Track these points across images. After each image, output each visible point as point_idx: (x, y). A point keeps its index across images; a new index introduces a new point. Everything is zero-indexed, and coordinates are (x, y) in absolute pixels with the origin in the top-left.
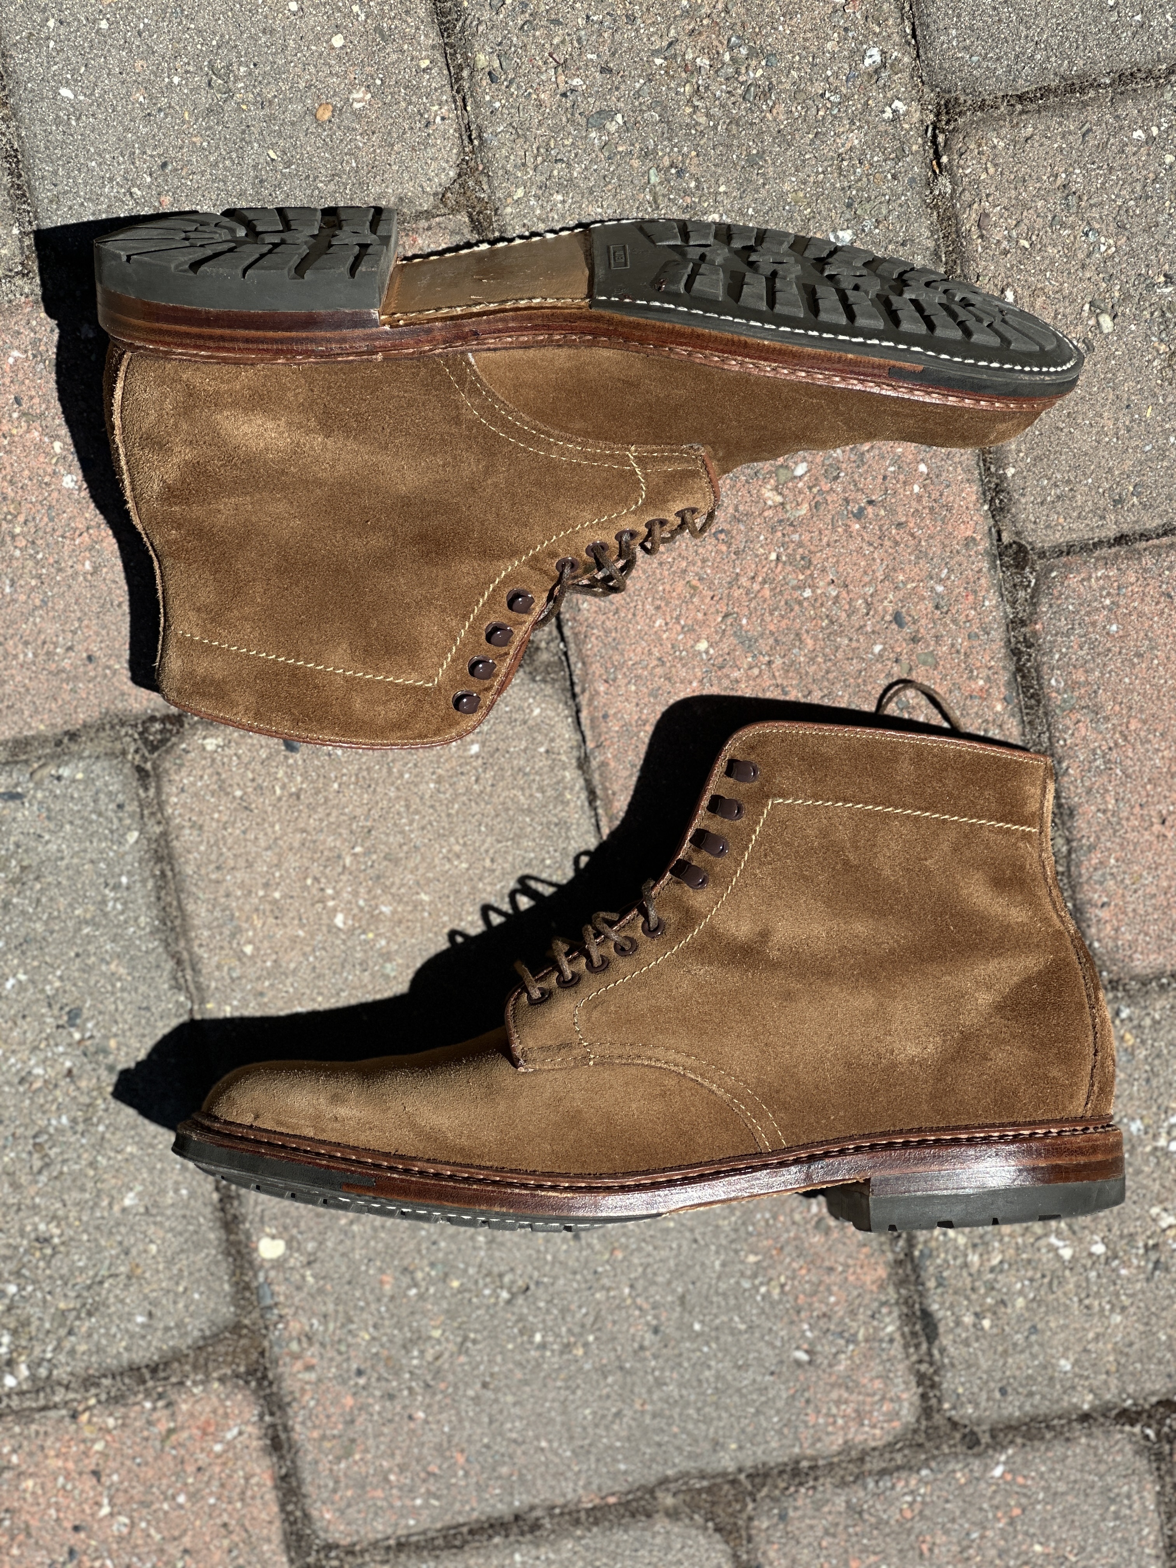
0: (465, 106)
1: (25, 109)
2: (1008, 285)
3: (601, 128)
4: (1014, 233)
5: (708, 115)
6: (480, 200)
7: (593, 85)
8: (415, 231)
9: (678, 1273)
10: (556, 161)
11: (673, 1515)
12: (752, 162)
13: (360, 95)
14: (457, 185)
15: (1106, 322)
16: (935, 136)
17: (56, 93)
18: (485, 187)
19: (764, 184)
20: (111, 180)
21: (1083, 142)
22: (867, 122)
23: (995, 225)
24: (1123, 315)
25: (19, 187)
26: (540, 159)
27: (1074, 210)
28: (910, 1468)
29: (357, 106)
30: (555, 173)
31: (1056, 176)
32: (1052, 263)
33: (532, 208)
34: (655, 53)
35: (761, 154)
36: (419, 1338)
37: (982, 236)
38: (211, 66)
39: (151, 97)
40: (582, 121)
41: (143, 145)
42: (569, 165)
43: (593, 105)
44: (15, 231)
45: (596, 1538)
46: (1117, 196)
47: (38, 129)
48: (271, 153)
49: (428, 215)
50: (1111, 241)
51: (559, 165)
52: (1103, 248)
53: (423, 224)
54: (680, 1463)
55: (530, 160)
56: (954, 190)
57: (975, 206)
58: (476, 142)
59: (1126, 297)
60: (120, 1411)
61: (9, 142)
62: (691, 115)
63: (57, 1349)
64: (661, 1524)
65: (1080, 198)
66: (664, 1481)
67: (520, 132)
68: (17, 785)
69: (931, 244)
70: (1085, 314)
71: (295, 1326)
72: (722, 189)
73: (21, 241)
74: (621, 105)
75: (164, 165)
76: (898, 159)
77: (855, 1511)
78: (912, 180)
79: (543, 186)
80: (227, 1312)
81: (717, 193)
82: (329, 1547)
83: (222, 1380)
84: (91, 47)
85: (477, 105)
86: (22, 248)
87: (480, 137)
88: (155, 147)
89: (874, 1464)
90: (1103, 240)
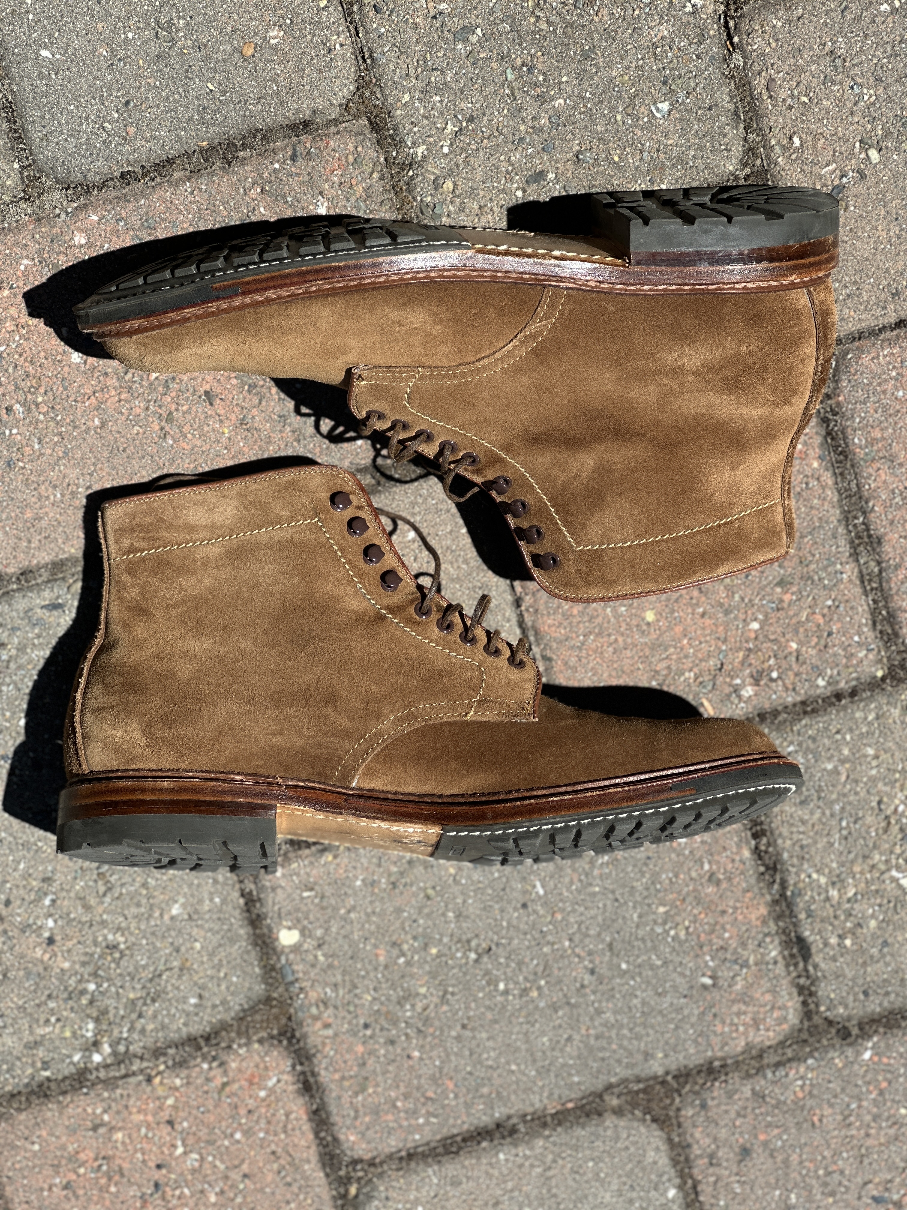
0: (357, 34)
1: (14, 70)
2: (795, 133)
3: (465, 40)
4: (796, 92)
5: (548, 22)
6: (375, 106)
7: (456, 7)
8: (328, 135)
9: (605, 926)
10: (433, 70)
11: (618, 1112)
12: (585, 55)
13: (275, 33)
14: (356, 97)
15: (874, 155)
16: (726, 22)
17: (38, 55)
18: (379, 96)
19: (597, 72)
20: (87, 118)
21: (843, 17)
22: (673, 16)
23: (780, 87)
24: (887, 148)
25: (16, 131)
26: (420, 69)
27: (840, 70)
28: (798, 1059)
29: (273, 42)
30: (433, 79)
31: (824, 45)
32: (828, 112)
33: (417, 109)
35: (592, 49)
36: (409, 996)
37: (770, 97)
38: (157, 22)
39: (112, 50)
40: (450, 37)
41: (109, 90)
42: (443, 72)
43: (457, 23)
44: (16, 166)
45: (560, 1135)
46: (873, 56)
47: (26, 84)
48: (209, 85)
49: (336, 122)
50: (872, 92)
51: (435, 73)
52: (866, 97)
53: (333, 129)
54: (621, 1072)
55: (412, 71)
56: (745, 63)
57: (764, 74)
58: (369, 61)
59: (887, 134)
60: (184, 1073)
61: (5, 96)
62: (534, 24)
63: (131, 1029)
64: (610, 1120)
65: (844, 60)
66: (609, 1087)
67: (402, 50)
68: (58, 597)
69: (731, 106)
70: (857, 150)
71: (313, 995)
72: (564, 79)
73: (21, 173)
74: (479, 21)
75: (127, 103)
76: (700, 43)
77: (759, 1096)
78: (713, 58)
79: (424, 91)
80: (260, 989)
81: (560, 83)
82: (355, 1162)
83: (260, 1041)
84: (61, 16)
85: (367, 32)
86: (22, 178)
87: (371, 57)
88: (119, 90)
89: (771, 1058)
90: (865, 91)
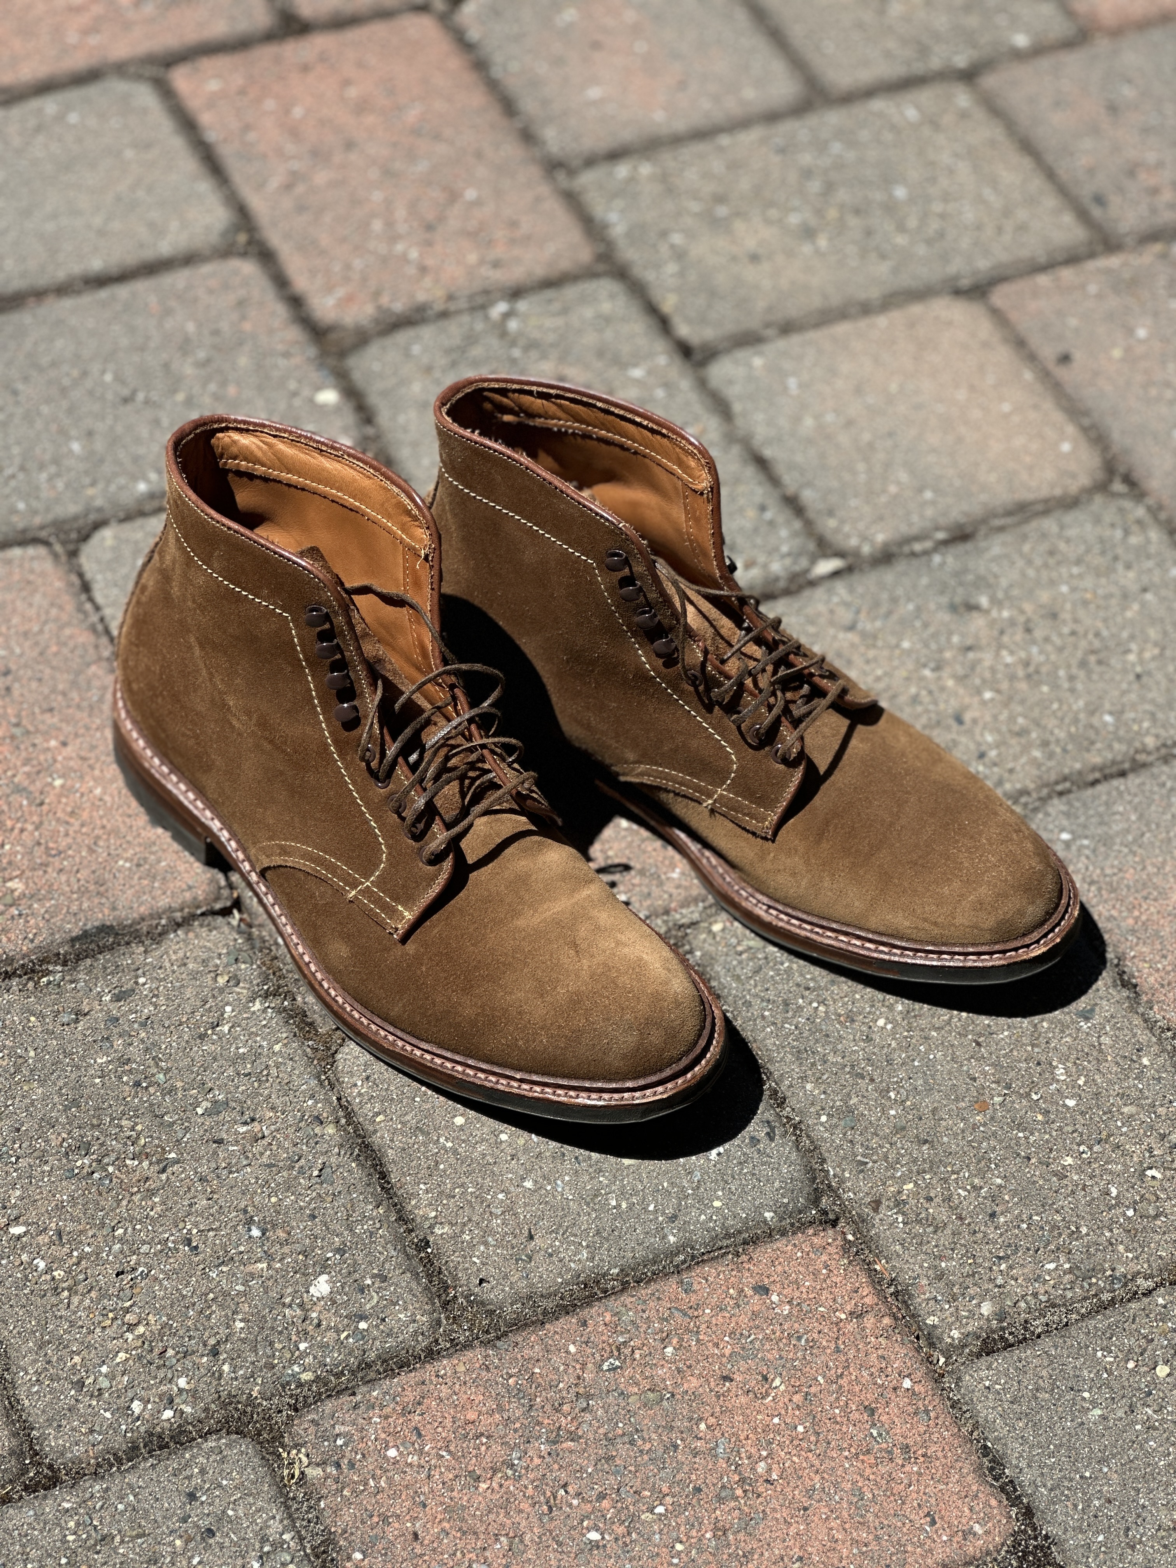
0: (339, 1099)
3: (215, 1102)
5: (120, 1127)
6: (311, 1040)
7: (227, 1131)
10: (250, 1074)
12: (75, 1102)
14: (334, 1048)
18: (308, 1050)
19: (61, 1089)
26: (265, 1073)
30: (249, 1066)
33: (264, 1039)
34: (177, 1162)
40: (232, 1104)
42: (238, 1073)
43: (226, 1116)
51: (247, 1072)
58: (323, 1077)
60: (416, 303)
62: (136, 1124)
67: (287, 1088)
71: (296, 360)
72: (98, 1080)
74: (200, 1121)
79: (258, 1055)
80: (351, 362)
81: (102, 1076)
82: (244, 255)
83: (345, 327)
85: (328, 1100)
87: (321, 1081)
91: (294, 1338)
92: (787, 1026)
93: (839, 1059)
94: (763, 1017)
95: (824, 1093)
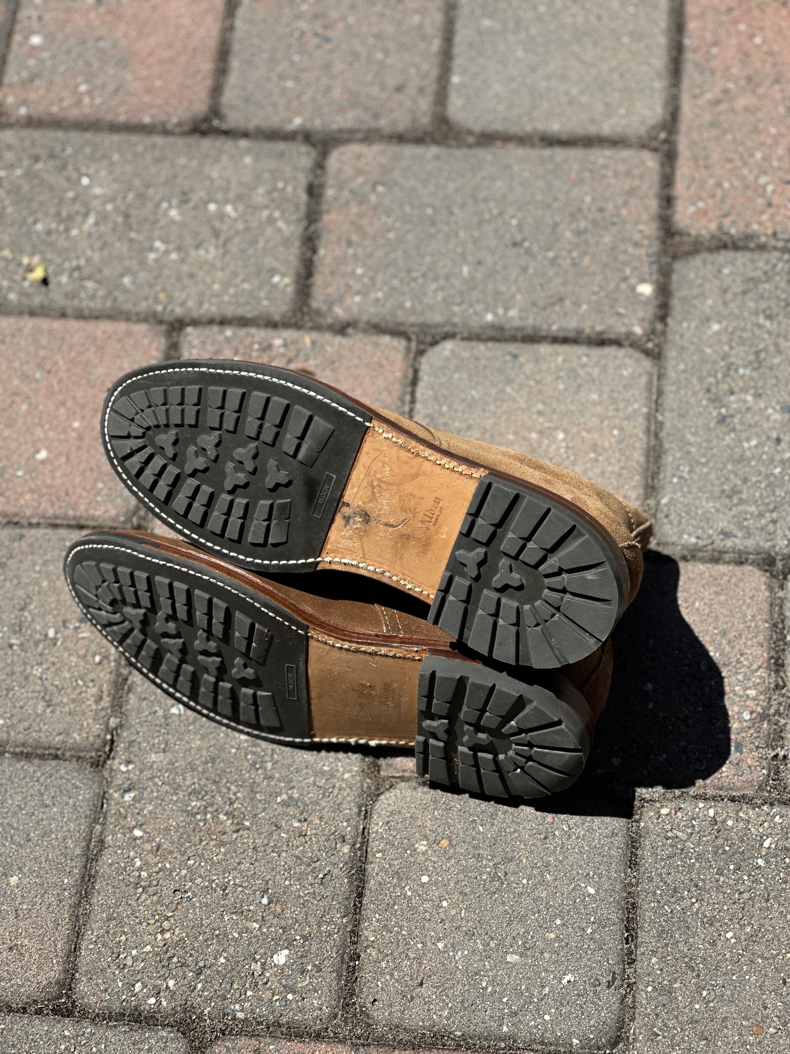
3: (291, 798)
4: (84, 689)
7: (287, 821)
10: (321, 787)
13: (421, 847)
14: (382, 790)
15: (51, 633)
17: (597, 891)
18: (365, 784)
19: (210, 747)
21: (31, 725)
24: (41, 635)
26: (330, 791)
27: (48, 693)
29: (425, 843)
30: (323, 781)
31: (52, 712)
32: (69, 669)
33: (342, 766)
34: (248, 829)
35: (206, 762)
37: (102, 692)
38: (502, 883)
39: (542, 876)
40: (299, 804)
42: (315, 783)
43: (291, 811)
44: (642, 824)
47: (614, 875)
48: (481, 829)
49: (402, 779)
51: (320, 784)
53: (407, 774)
55: (336, 791)
56: (109, 719)
57: (100, 707)
58: (363, 809)
59: (36, 644)
60: (749, 231)
62: (239, 791)
63: (775, 266)
64: (477, 128)
65: (43, 698)
66: (470, 146)
67: (338, 807)
68: (722, 540)
70: (61, 640)
72: (234, 751)
73: (641, 818)
74: (275, 806)
75: (546, 838)
76: (133, 741)
78: (129, 729)
79: (333, 776)
81: (238, 749)
83: (689, 235)
84: (569, 911)
85: (357, 828)
86: (641, 814)
87: (360, 811)
88: (548, 848)
91: (247, 985)
92: (666, 907)
93: (685, 950)
94: (655, 894)
95: (661, 970)
